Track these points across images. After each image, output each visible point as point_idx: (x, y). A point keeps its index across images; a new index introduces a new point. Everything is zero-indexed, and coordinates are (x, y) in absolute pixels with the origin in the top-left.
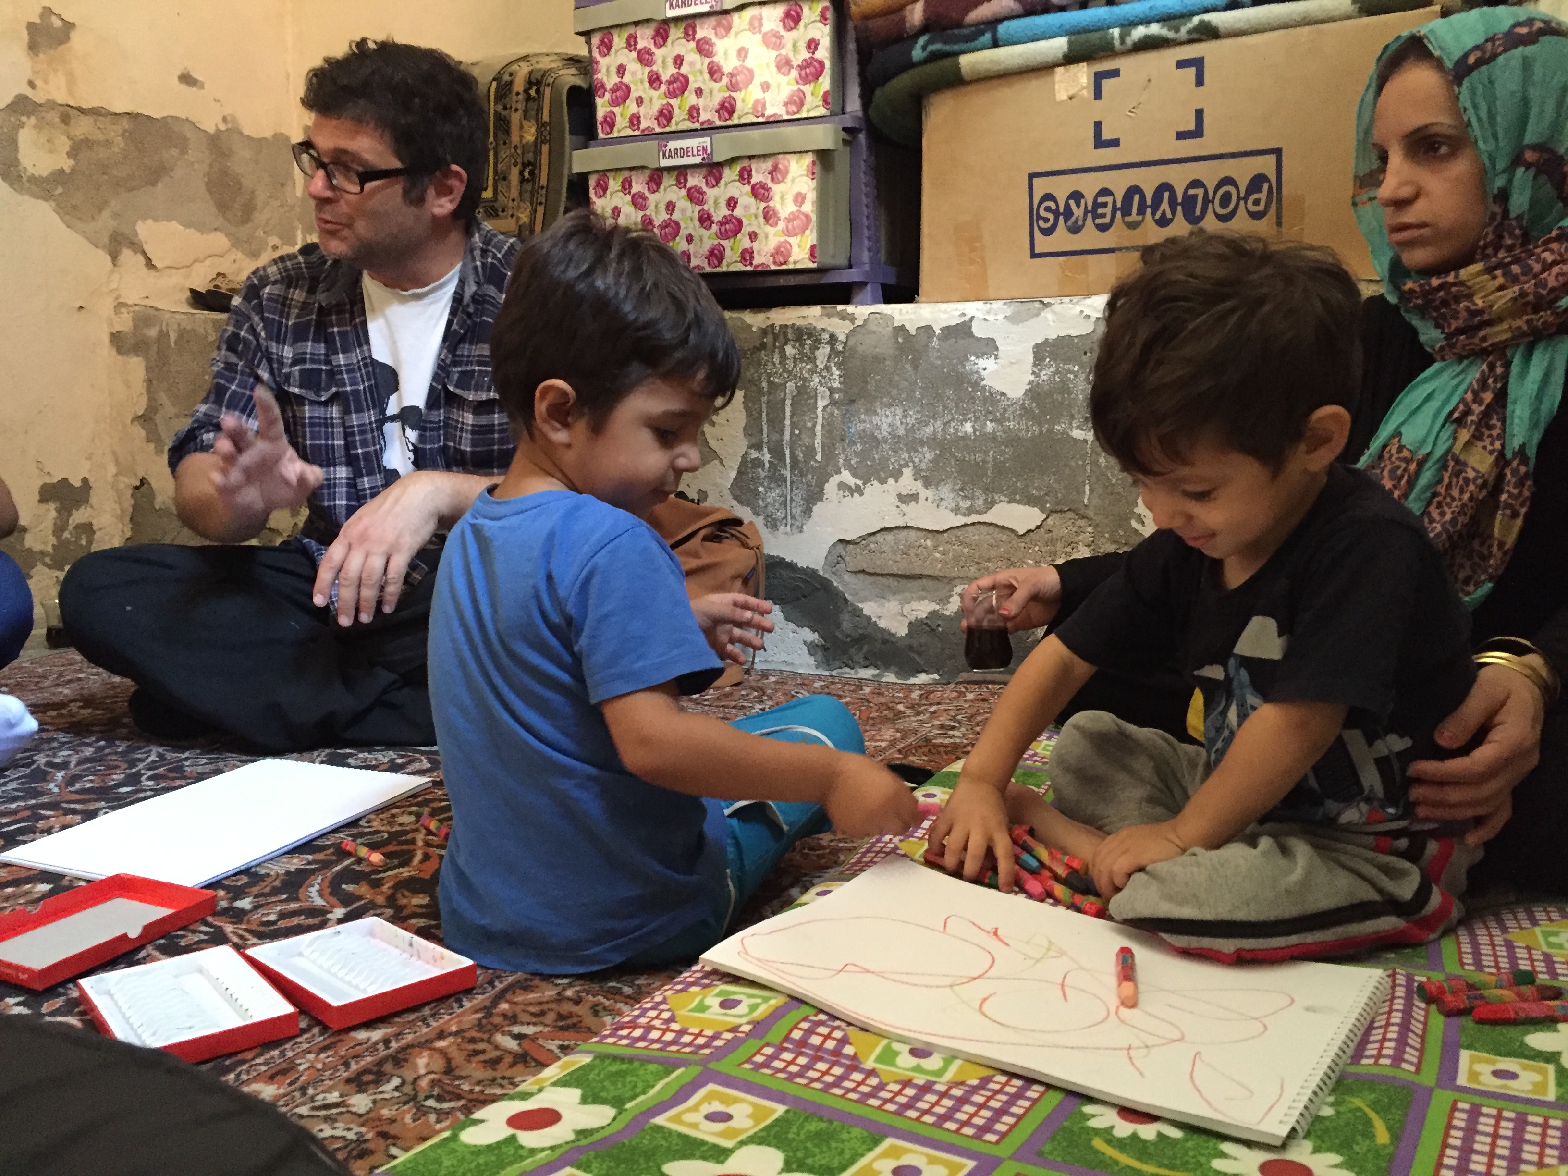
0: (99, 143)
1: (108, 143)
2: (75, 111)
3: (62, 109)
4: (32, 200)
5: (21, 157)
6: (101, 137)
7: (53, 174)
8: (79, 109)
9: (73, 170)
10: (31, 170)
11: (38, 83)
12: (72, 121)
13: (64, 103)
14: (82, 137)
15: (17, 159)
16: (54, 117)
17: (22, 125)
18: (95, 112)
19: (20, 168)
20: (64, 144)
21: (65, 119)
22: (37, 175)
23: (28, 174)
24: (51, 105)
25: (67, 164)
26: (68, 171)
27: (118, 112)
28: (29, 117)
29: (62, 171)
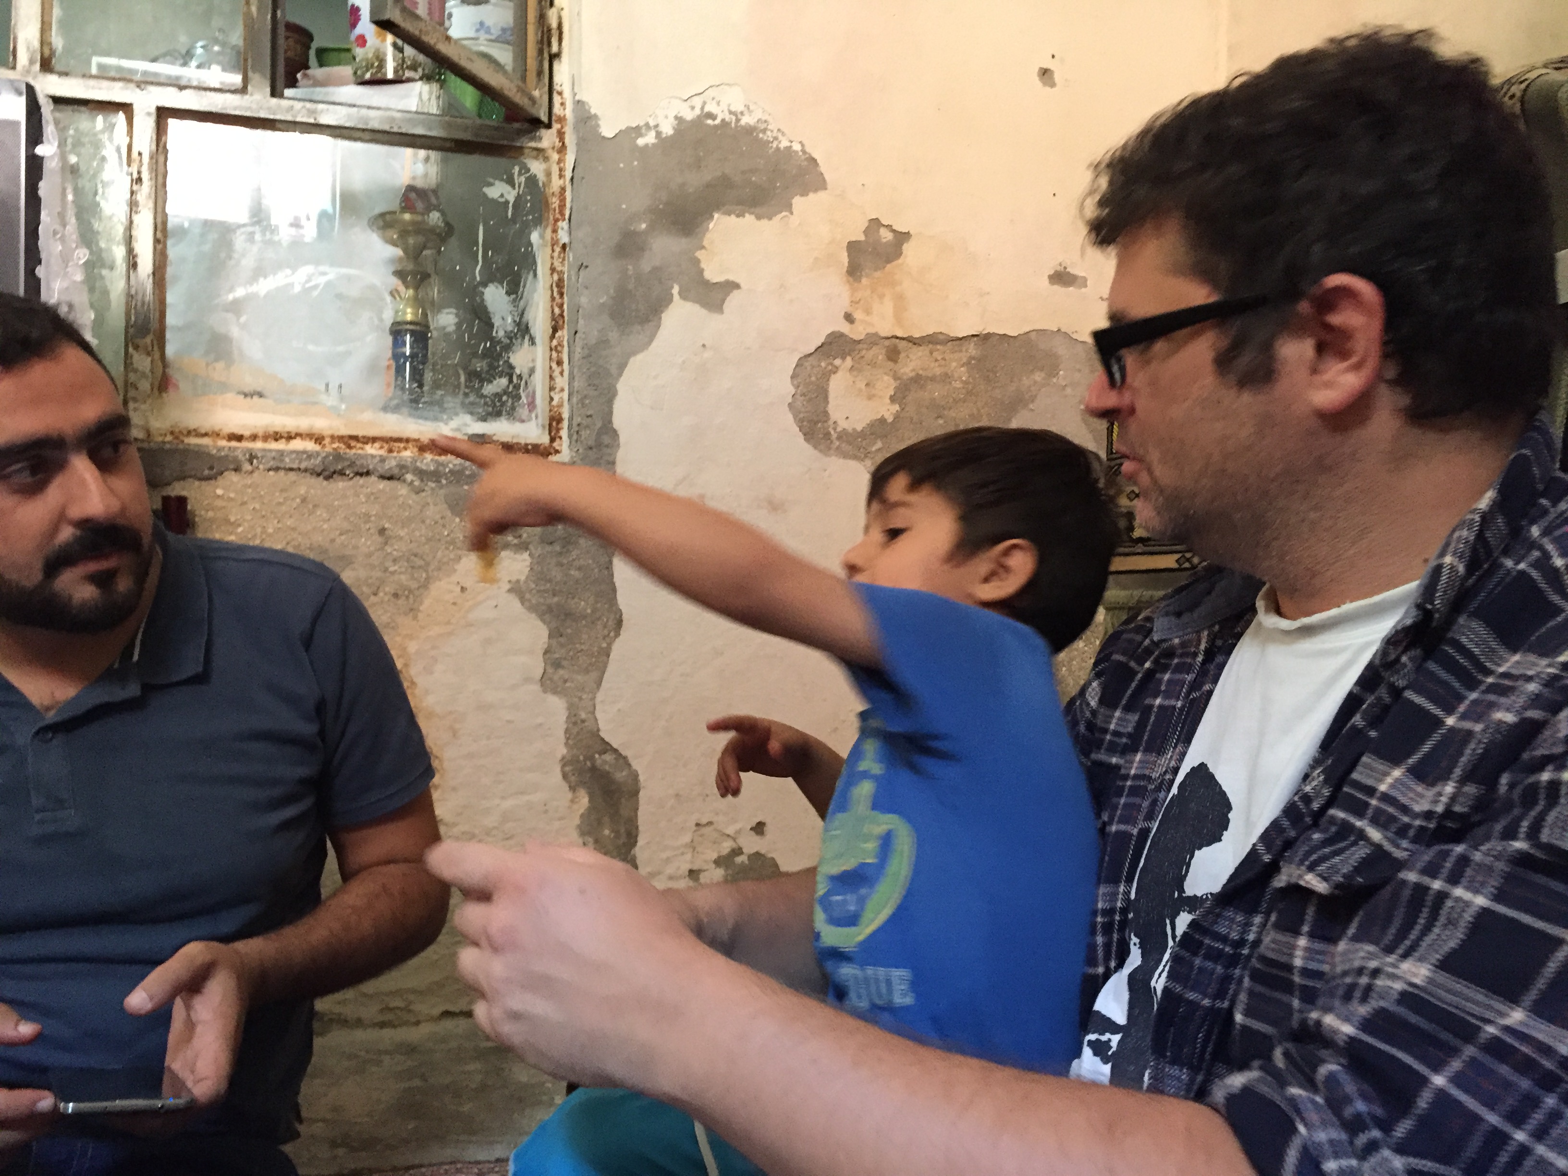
0: (933, 379)
1: (946, 378)
2: (904, 343)
3: (887, 343)
4: (842, 461)
5: (831, 409)
6: (938, 371)
7: (871, 425)
8: (909, 340)
9: (897, 417)
10: (843, 425)
11: (858, 315)
12: (902, 355)
13: (890, 335)
14: (913, 374)
15: (826, 414)
16: (878, 353)
17: (835, 370)
18: (932, 340)
19: (831, 422)
20: (886, 385)
21: (893, 355)
22: (850, 430)
23: (839, 429)
24: (873, 340)
25: (888, 411)
26: (890, 419)
27: (961, 336)
28: (844, 358)
29: (882, 421)
